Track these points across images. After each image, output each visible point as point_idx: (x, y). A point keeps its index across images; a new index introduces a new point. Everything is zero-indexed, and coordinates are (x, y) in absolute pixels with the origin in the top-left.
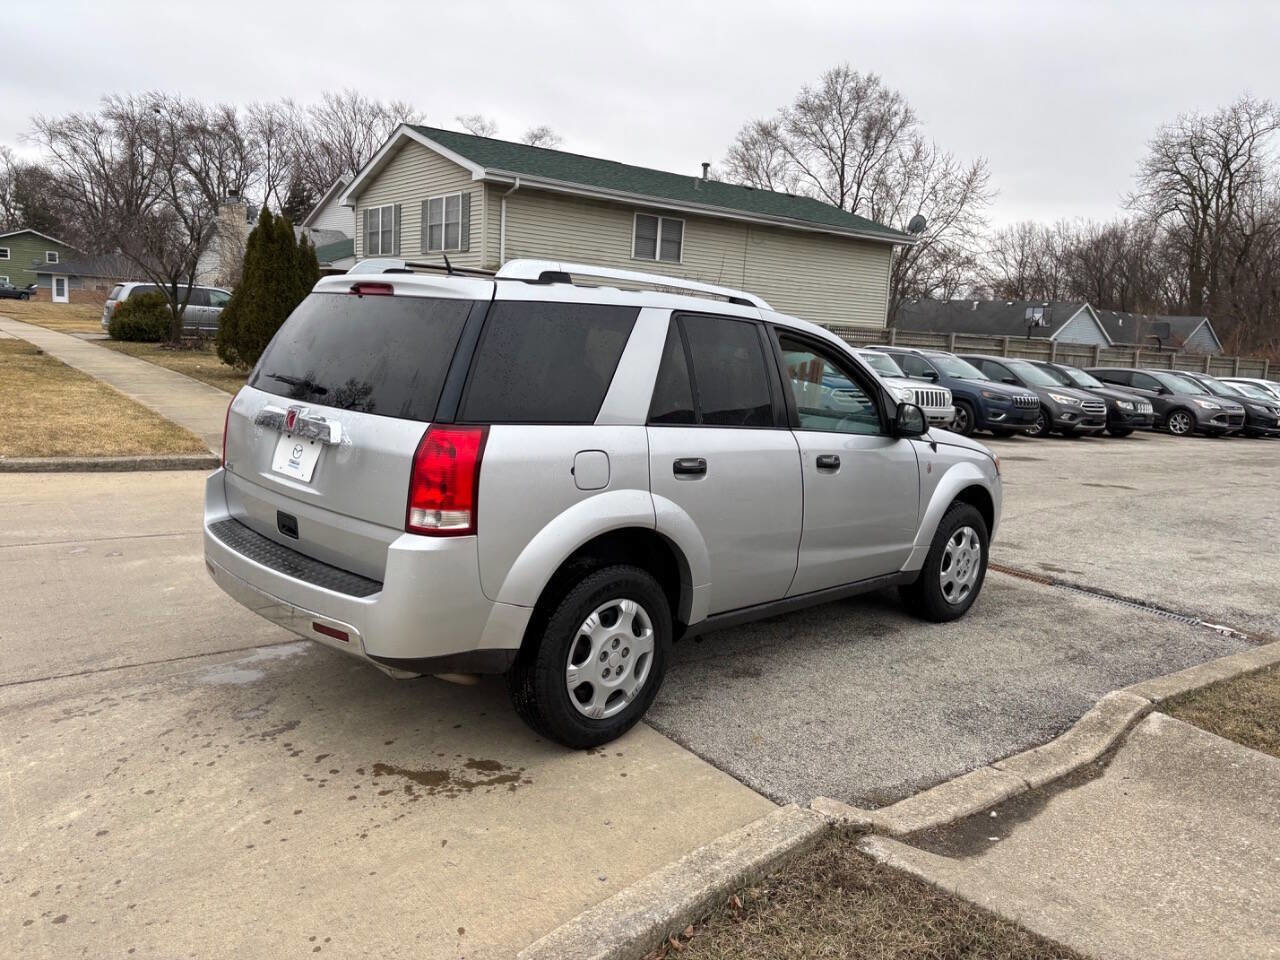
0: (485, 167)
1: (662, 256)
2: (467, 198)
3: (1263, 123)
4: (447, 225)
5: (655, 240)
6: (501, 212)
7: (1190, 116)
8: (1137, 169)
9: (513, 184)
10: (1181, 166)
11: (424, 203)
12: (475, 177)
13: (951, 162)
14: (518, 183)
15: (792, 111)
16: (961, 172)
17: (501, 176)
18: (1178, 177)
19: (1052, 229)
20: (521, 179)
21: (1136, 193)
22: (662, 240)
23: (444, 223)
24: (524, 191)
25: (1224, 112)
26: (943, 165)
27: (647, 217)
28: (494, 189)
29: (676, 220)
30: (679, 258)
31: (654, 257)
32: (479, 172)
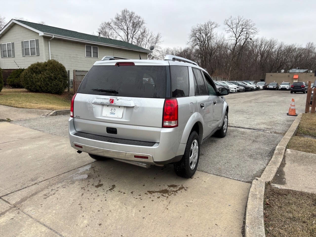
0: (43, 32)
1: (93, 56)
2: (37, 41)
3: (213, 26)
4: (31, 48)
5: (91, 52)
6: (48, 44)
7: (199, 24)
8: (188, 36)
9: (52, 37)
10: (197, 36)
11: (22, 42)
12: (40, 35)
13: (152, 34)
14: (53, 37)
15: (114, 19)
16: (155, 36)
17: (48, 35)
18: (197, 38)
19: (173, 49)
20: (54, 36)
21: (189, 41)
22: (93, 52)
23: (30, 48)
24: (55, 39)
25: (206, 23)
26: (150, 34)
27: (89, 46)
28: (46, 38)
29: (96, 47)
30: (97, 57)
31: (91, 56)
32: (41, 34)
